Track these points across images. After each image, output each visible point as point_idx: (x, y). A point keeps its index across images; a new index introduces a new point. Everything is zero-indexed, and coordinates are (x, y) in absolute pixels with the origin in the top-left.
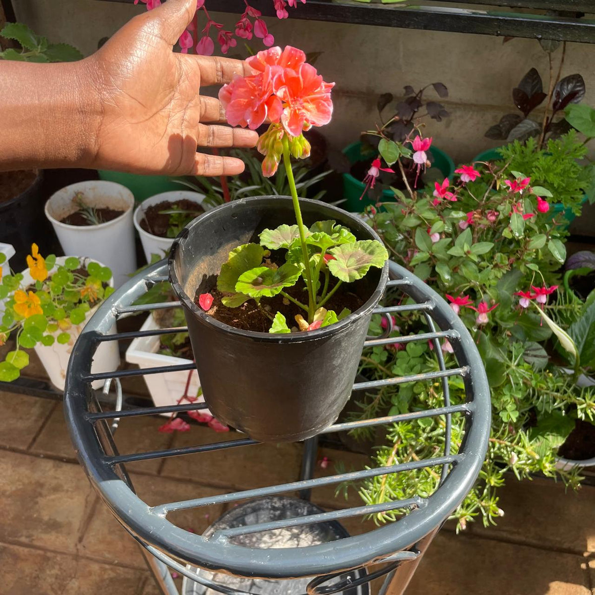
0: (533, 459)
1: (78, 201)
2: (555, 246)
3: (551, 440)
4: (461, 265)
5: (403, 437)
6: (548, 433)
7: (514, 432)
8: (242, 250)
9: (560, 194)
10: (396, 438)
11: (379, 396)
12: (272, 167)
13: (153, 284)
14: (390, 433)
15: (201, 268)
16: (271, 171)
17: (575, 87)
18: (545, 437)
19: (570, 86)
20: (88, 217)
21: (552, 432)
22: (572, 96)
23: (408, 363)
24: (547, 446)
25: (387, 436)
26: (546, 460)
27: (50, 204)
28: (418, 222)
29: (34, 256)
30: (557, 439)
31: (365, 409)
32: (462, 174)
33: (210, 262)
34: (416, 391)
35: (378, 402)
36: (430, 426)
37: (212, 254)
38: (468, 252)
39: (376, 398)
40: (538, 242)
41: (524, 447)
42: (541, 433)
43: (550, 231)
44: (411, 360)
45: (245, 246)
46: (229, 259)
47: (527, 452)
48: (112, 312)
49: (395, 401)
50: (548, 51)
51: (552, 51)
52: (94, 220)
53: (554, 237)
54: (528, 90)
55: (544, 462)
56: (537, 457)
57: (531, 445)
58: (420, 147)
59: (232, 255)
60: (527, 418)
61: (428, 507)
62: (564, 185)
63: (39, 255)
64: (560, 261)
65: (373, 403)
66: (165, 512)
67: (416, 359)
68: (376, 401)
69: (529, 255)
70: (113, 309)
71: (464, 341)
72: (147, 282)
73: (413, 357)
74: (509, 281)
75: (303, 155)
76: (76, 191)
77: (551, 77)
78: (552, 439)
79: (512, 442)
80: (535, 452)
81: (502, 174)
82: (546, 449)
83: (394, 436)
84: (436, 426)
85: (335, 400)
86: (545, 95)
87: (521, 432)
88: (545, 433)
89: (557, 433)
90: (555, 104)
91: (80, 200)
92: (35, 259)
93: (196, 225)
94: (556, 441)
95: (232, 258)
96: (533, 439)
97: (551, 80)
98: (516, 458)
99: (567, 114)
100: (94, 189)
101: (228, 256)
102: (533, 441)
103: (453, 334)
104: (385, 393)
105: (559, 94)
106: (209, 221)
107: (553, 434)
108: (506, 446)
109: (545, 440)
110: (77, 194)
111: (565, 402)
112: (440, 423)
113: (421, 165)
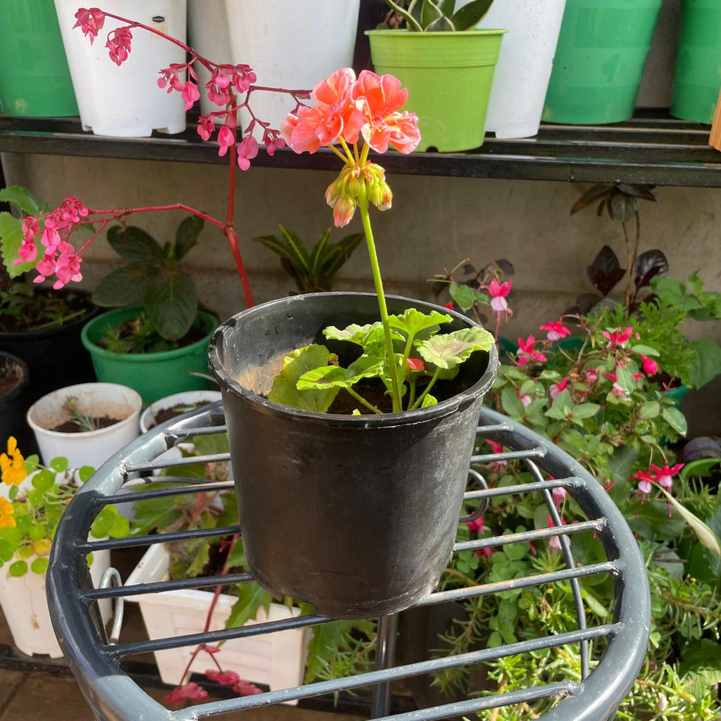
0: (687, 703)
1: (71, 408)
2: (672, 415)
3: (706, 676)
4: (564, 433)
5: (510, 675)
6: (701, 667)
7: (656, 667)
8: (301, 355)
9: (664, 363)
10: (501, 676)
11: (471, 623)
12: (347, 211)
13: (175, 439)
14: (492, 669)
15: (247, 381)
16: (345, 217)
17: (656, 262)
18: (699, 672)
19: (651, 262)
20: (82, 422)
21: (705, 666)
22: (654, 271)
23: (508, 568)
24: (703, 684)
25: (489, 673)
26: (705, 704)
27: (35, 410)
28: (504, 383)
29: (10, 453)
30: (715, 674)
31: (453, 643)
32: (548, 331)
33: (258, 375)
34: (522, 606)
35: (470, 631)
36: (545, 656)
37: (261, 364)
38: (570, 416)
39: (467, 625)
40: (650, 410)
41: (672, 686)
42: (692, 668)
43: (662, 399)
44: (512, 563)
45: (304, 350)
46: (285, 366)
47: (678, 693)
48: (120, 470)
49: (494, 624)
50: (623, 220)
51: (626, 220)
52: (90, 427)
53: (668, 406)
54: (604, 267)
55: (703, 708)
56: (693, 700)
57: (682, 684)
58: (499, 292)
59: (288, 361)
60: (669, 650)
61: (585, 693)
62: (667, 353)
63: (18, 450)
64: (681, 433)
65: (464, 634)
66: (195, 717)
67: (516, 563)
68: (468, 631)
69: (641, 426)
70: (122, 465)
71: (592, 489)
72: (167, 436)
73: (514, 561)
74: (620, 467)
75: (383, 203)
76: (69, 396)
77: (628, 251)
78: (708, 674)
79: (656, 680)
80: (689, 693)
81: (595, 329)
82: (703, 688)
83: (497, 675)
84: (553, 657)
85: (436, 547)
86: (624, 272)
87: (666, 666)
88: (698, 667)
89: (713, 667)
90: (637, 280)
91: (73, 406)
92: (11, 457)
93: (242, 318)
94: (713, 677)
95: (289, 365)
96: (683, 676)
97: (628, 254)
98: (665, 702)
99: (654, 286)
100: (91, 393)
101: (283, 362)
102: (683, 679)
103: (577, 482)
104: (480, 616)
105: (640, 270)
106: (258, 317)
107: (708, 668)
108: (649, 688)
109: (698, 676)
110: (69, 399)
111: (717, 620)
112: (558, 653)
113: (501, 312)
